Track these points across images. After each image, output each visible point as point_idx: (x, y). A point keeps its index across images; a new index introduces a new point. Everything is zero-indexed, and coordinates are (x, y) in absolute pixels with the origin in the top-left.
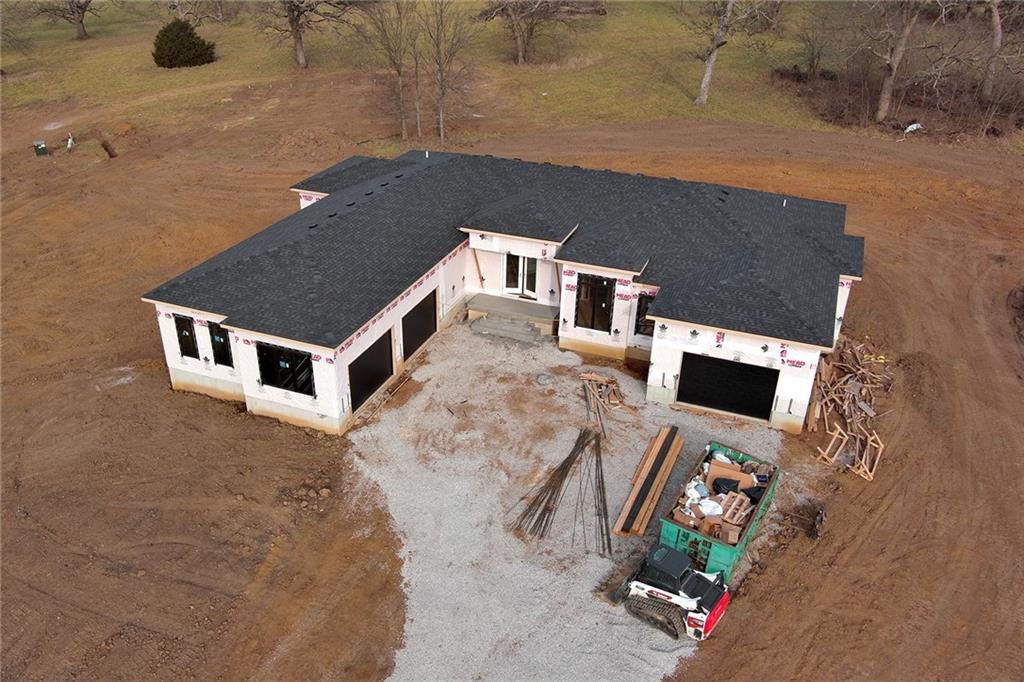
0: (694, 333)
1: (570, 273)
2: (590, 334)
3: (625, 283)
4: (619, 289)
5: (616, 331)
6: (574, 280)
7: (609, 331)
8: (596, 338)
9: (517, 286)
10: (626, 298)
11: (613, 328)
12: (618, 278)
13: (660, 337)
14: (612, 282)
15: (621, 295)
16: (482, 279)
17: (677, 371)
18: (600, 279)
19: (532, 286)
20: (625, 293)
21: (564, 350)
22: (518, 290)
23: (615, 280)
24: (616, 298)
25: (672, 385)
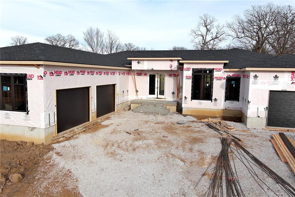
0: (276, 77)
1: (188, 69)
2: (200, 104)
3: (219, 70)
4: (216, 74)
5: (216, 100)
6: (190, 73)
7: (211, 100)
8: (203, 105)
9: (154, 94)
10: (220, 79)
11: (213, 98)
12: (215, 68)
13: (254, 83)
14: (211, 71)
15: (217, 78)
16: (137, 91)
17: (266, 105)
18: (205, 70)
19: (162, 92)
20: (219, 76)
21: (185, 116)
22: (155, 96)
23: (213, 69)
24: (214, 80)
25: (264, 114)
